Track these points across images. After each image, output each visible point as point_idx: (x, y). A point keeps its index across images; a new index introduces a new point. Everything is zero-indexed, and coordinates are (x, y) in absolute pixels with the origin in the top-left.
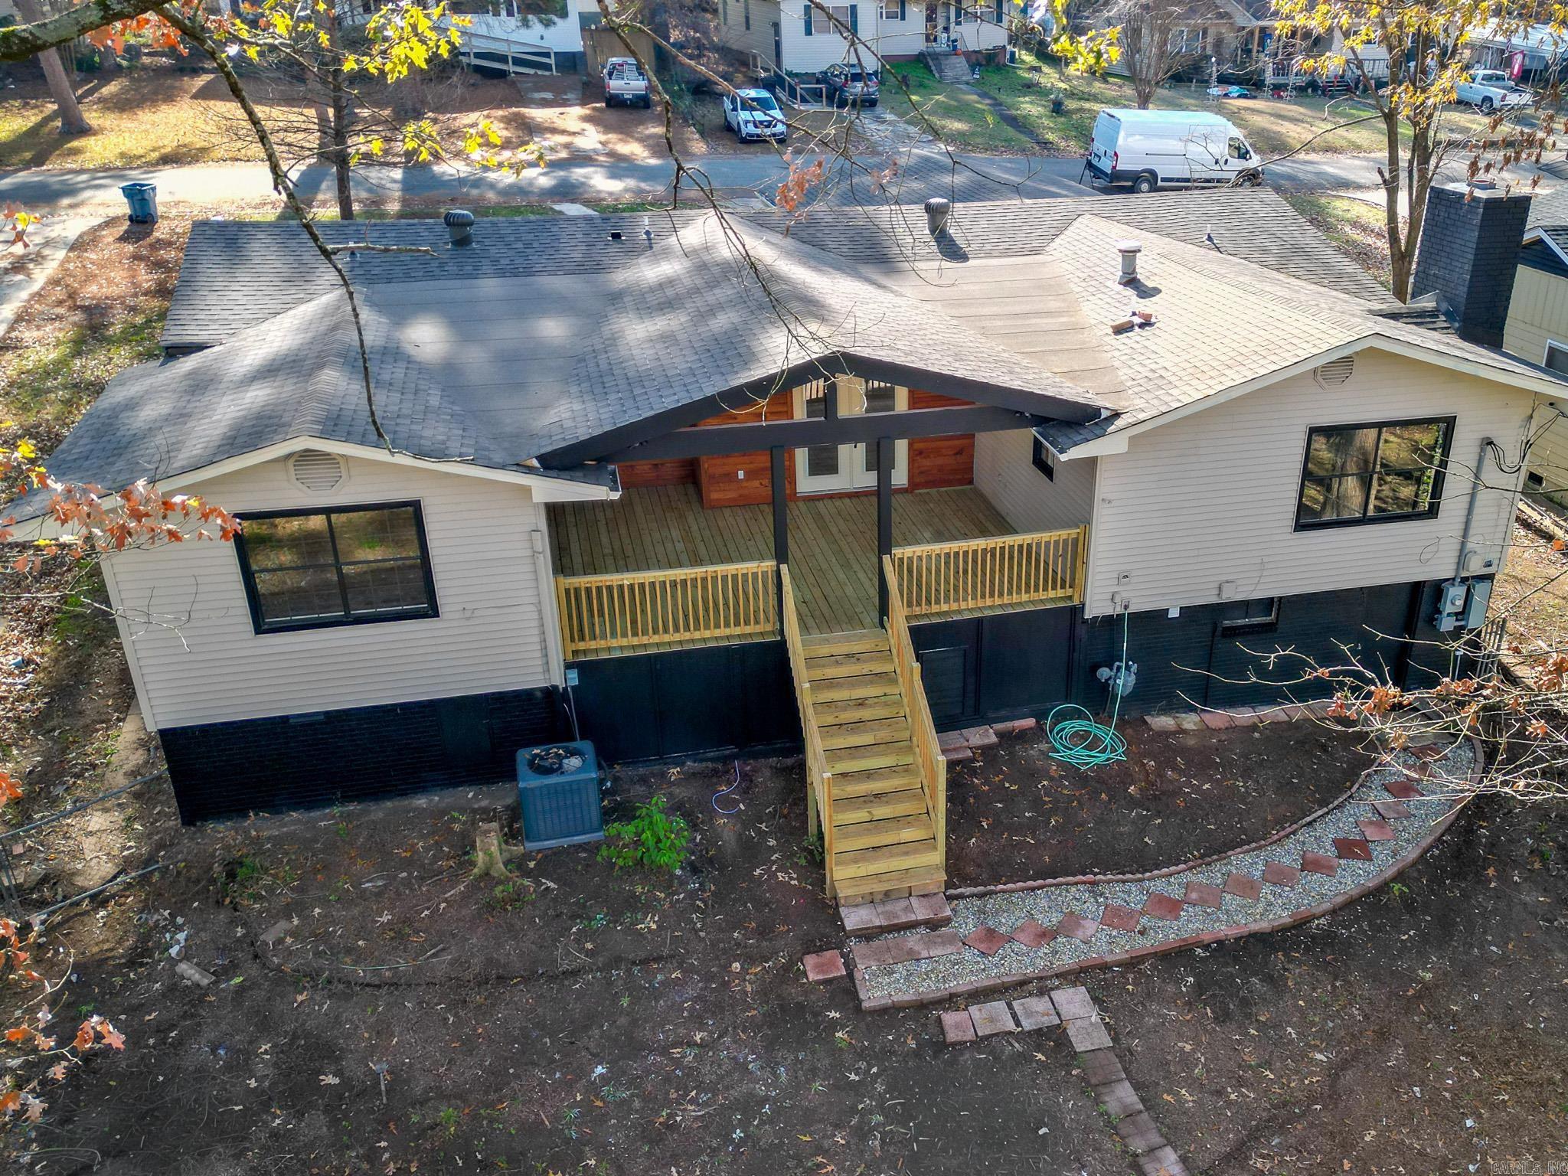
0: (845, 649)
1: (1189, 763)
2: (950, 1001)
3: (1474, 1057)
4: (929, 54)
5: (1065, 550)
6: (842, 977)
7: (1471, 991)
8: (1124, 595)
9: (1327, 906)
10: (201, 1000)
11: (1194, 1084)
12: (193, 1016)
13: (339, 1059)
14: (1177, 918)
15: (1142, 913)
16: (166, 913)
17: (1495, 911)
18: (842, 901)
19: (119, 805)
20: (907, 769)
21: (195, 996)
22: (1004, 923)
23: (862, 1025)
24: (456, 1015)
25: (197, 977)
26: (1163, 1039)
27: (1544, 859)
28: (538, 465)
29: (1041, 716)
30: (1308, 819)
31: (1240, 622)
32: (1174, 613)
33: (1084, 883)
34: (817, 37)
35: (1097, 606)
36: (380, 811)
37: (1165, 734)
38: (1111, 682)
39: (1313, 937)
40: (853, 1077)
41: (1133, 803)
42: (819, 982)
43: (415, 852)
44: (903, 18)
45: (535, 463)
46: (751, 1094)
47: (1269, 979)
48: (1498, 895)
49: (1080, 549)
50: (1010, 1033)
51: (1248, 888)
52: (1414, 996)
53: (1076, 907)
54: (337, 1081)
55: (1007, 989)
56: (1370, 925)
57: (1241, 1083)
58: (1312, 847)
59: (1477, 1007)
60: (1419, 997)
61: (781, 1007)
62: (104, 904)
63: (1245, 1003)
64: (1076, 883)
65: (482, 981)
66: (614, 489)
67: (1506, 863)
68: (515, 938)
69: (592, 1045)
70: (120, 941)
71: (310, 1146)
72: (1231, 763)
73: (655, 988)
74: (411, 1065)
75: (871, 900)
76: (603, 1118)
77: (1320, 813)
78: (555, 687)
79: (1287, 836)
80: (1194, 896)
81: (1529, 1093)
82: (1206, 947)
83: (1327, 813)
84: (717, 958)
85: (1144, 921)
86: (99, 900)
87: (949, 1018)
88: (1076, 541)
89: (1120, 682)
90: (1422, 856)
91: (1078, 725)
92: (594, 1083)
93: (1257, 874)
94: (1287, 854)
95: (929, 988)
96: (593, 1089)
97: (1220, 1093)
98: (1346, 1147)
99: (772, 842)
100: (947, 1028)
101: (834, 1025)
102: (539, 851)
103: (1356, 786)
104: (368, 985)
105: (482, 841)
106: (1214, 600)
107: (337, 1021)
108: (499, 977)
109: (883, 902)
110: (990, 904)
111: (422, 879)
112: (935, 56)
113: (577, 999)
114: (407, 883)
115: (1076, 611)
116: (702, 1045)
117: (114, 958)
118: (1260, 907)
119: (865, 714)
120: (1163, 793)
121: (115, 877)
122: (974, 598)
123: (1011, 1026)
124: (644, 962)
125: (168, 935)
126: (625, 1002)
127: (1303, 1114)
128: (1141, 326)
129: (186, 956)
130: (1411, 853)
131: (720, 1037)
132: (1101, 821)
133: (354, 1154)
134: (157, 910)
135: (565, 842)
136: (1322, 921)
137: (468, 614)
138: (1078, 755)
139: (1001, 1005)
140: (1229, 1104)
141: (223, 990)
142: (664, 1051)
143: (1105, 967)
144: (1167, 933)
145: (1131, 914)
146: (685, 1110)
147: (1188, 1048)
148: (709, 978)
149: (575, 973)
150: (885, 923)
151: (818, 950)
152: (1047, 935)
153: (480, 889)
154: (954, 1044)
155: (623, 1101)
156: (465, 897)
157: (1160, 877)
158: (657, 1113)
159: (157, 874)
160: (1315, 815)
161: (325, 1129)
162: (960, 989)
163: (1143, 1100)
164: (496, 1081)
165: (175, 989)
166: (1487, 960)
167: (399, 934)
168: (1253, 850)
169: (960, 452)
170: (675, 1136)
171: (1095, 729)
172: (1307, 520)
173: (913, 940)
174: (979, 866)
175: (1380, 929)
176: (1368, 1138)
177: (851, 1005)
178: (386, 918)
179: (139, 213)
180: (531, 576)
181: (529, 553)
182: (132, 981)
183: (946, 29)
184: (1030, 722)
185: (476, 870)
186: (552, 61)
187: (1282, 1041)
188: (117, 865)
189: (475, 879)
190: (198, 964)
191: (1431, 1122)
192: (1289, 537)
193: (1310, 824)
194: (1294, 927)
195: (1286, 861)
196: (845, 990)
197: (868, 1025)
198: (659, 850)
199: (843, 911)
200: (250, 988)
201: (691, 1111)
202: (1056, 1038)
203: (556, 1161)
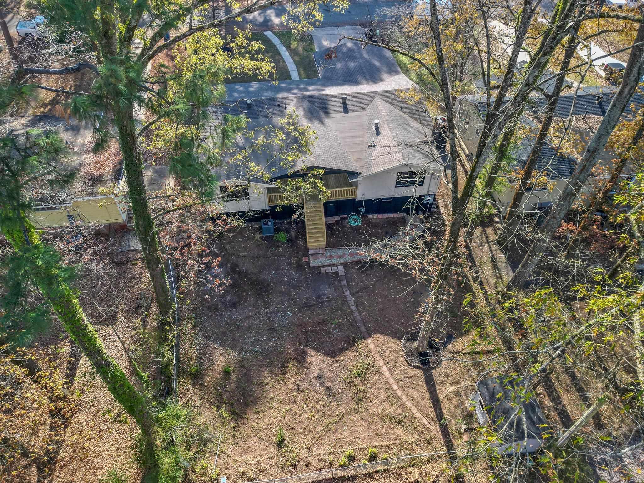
0: (314, 206)
2: (323, 267)
5: (353, 190)
6: (308, 261)
8: (363, 197)
11: (355, 282)
13: (238, 267)
15: (355, 255)
18: (309, 249)
22: (334, 254)
23: (310, 269)
24: (254, 262)
26: (352, 275)
29: (349, 215)
31: (386, 200)
32: (373, 200)
35: (358, 199)
40: (307, 276)
42: (304, 262)
46: (293, 277)
49: (355, 190)
53: (345, 252)
54: (239, 270)
55: (331, 265)
57: (361, 282)
61: (299, 265)
65: (257, 257)
68: (261, 251)
69: (272, 268)
73: (281, 260)
74: (248, 269)
75: (314, 249)
76: (274, 279)
78: (267, 210)
84: (290, 256)
87: (322, 269)
89: (362, 210)
91: (354, 217)
92: (272, 274)
95: (320, 264)
97: (358, 283)
98: (373, 293)
99: (300, 237)
101: (306, 268)
102: (264, 236)
104: (241, 256)
105: (257, 234)
107: (238, 261)
108: (259, 257)
110: (332, 251)
111: (248, 239)
113: (270, 261)
115: (355, 200)
116: (287, 270)
119: (316, 218)
122: (337, 197)
123: (331, 271)
124: (280, 256)
126: (277, 262)
127: (369, 287)
131: (290, 269)
135: (268, 235)
138: (353, 223)
139: (330, 268)
140: (359, 285)
142: (282, 270)
143: (347, 263)
144: (358, 258)
147: (356, 276)
148: (289, 259)
149: (270, 257)
150: (315, 253)
151: (305, 257)
152: (339, 257)
153: (256, 242)
154: (322, 273)
155: (276, 277)
156: (254, 243)
158: (281, 279)
161: (238, 276)
162: (325, 265)
163: (347, 283)
164: (259, 272)
167: (245, 248)
170: (283, 282)
171: (357, 218)
172: (398, 186)
173: (319, 256)
174: (332, 243)
176: (377, 292)
177: (309, 266)
178: (243, 246)
184: (346, 216)
189: (256, 240)
192: (394, 188)
196: (308, 263)
198: (283, 239)
199: (309, 251)
201: (285, 279)
202: (337, 273)
203: (268, 284)
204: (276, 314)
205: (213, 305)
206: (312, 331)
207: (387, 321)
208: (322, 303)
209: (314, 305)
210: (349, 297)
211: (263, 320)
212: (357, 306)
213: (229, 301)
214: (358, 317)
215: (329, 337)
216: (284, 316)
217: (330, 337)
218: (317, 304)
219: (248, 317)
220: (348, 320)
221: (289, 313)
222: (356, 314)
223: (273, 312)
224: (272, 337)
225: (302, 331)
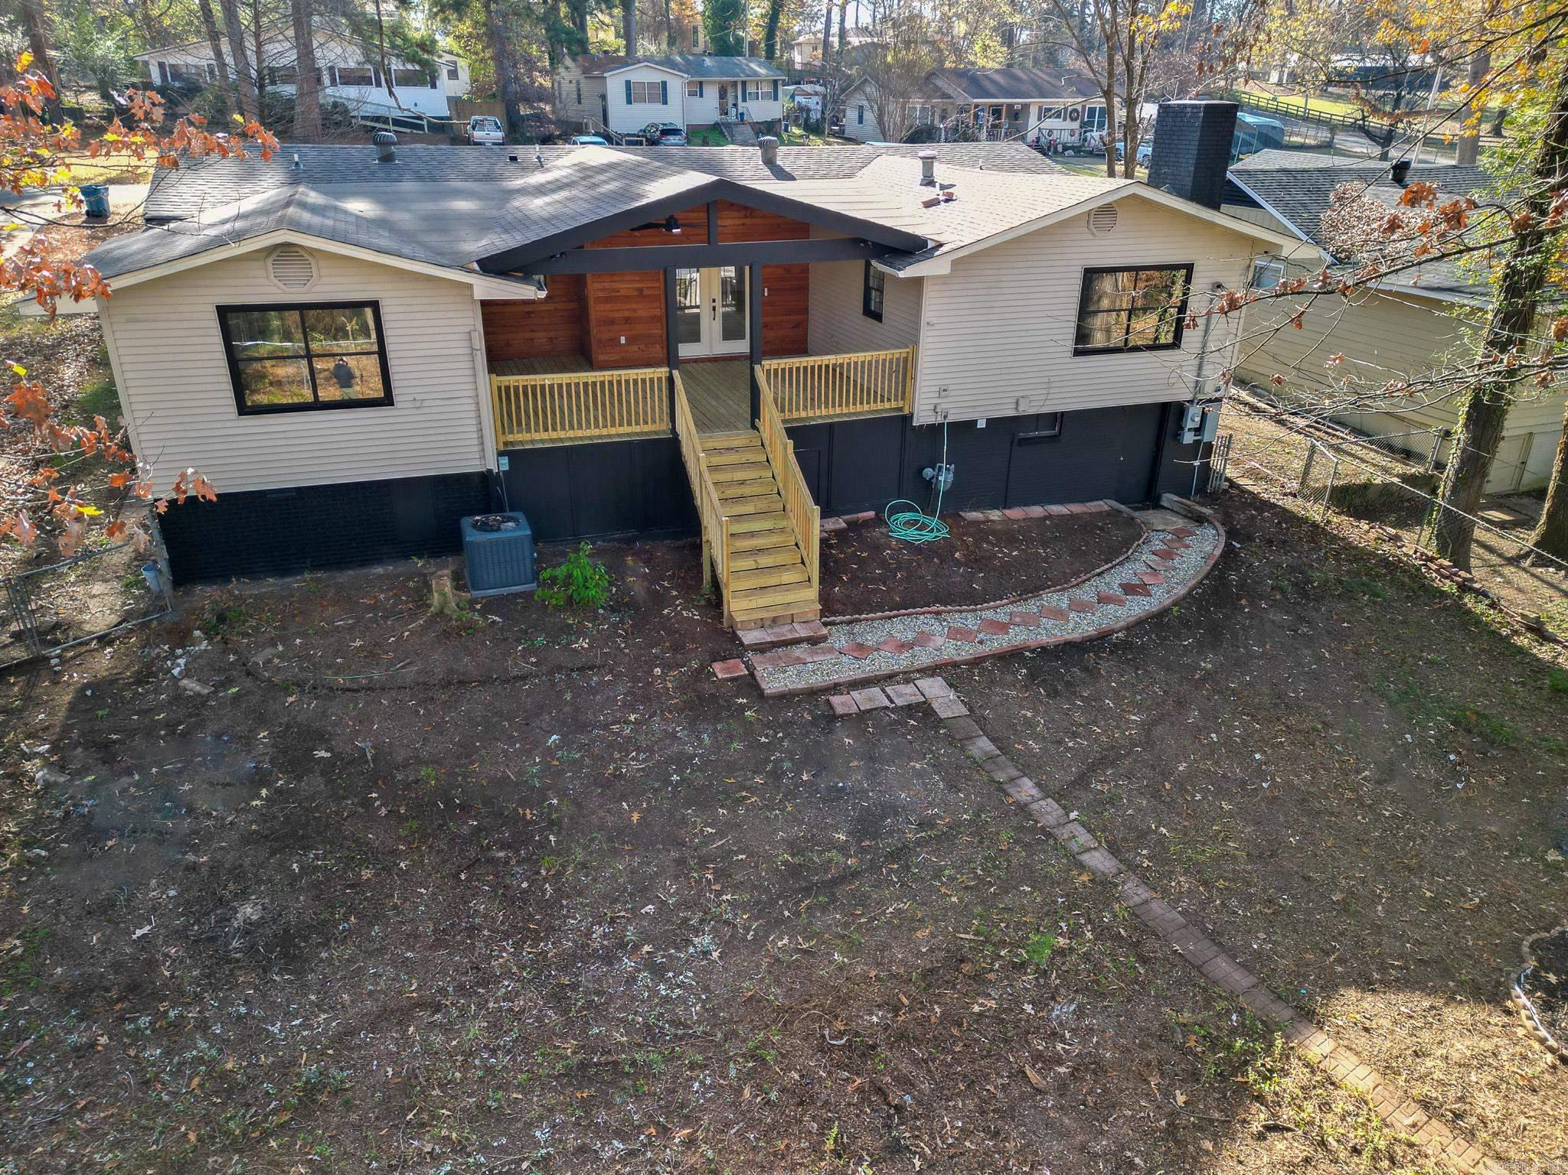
0: (725, 445)
1: (999, 540)
2: (836, 688)
3: (1253, 716)
4: (723, 124)
5: (898, 365)
6: (745, 676)
7: (1243, 675)
8: (944, 406)
9: (1122, 624)
10: (204, 704)
11: (1036, 737)
12: (198, 715)
13: (327, 741)
14: (1007, 633)
15: (979, 631)
16: (166, 647)
17: (1251, 627)
18: (739, 626)
19: (117, 577)
20: (782, 530)
21: (199, 701)
22: (870, 639)
23: (766, 706)
24: (425, 709)
25: (198, 688)
26: (1008, 709)
27: (1283, 592)
28: (478, 268)
29: (879, 510)
30: (1098, 571)
31: (1032, 434)
32: (982, 424)
33: (930, 612)
34: (634, 106)
35: (923, 416)
36: (345, 577)
37: (976, 523)
38: (934, 481)
39: (1115, 645)
40: (763, 739)
41: (958, 563)
42: (727, 680)
43: (378, 601)
44: (701, 96)
45: (476, 266)
46: (682, 753)
47: (1085, 669)
48: (1250, 615)
49: (910, 364)
50: (887, 708)
51: (1059, 614)
52: (1199, 679)
53: (926, 629)
54: (329, 755)
55: (879, 681)
56: (1157, 635)
57: (1075, 735)
58: (1103, 588)
59: (1248, 684)
60: (1203, 679)
61: (699, 698)
62: (110, 643)
63: (1068, 684)
64: (924, 613)
65: (446, 684)
66: (540, 289)
67: (1254, 597)
68: (471, 654)
69: (544, 726)
70: (127, 668)
71: (312, 798)
72: (1032, 539)
73: (591, 687)
74: (391, 743)
75: (761, 624)
76: (560, 773)
77: (1106, 567)
78: (490, 471)
79: (1084, 582)
80: (1017, 620)
81: (1299, 737)
82: (1033, 651)
83: (1112, 568)
84: (641, 667)
85: (981, 636)
86: (105, 640)
87: (836, 700)
88: (906, 360)
89: (941, 478)
90: (1189, 593)
91: (909, 516)
92: (549, 748)
93: (1064, 606)
94: (1086, 593)
95: (816, 680)
96: (550, 752)
97: (1060, 742)
98: (1166, 775)
99: (675, 593)
100: (835, 706)
101: (742, 708)
102: (483, 598)
103: (1131, 551)
104: (348, 690)
105: (437, 583)
106: (1012, 413)
107: (324, 715)
108: (459, 682)
109: (771, 627)
110: (857, 628)
111: (386, 618)
112: (728, 125)
113: (527, 696)
114: (374, 620)
115: (907, 419)
116: (637, 722)
117: (123, 679)
118: (1071, 625)
119: (746, 490)
120: (983, 558)
121: (120, 623)
122: (827, 407)
123: (887, 703)
124: (581, 669)
125: (169, 663)
126: (568, 696)
127: (1128, 754)
128: (947, 201)
129: (187, 673)
130: (1181, 591)
131: (650, 717)
132: (936, 575)
133: (350, 802)
134: (158, 646)
135: (505, 591)
136: (1120, 634)
137: (418, 404)
138: (911, 534)
139: (877, 690)
140: (1069, 749)
141: (222, 697)
142: (606, 727)
143: (955, 665)
144: (999, 643)
145: (970, 632)
146: (629, 765)
147: (1029, 714)
148: (635, 680)
149: (523, 678)
150: (775, 639)
151: (724, 659)
152: (903, 646)
153: (437, 623)
154: (842, 716)
155: (575, 761)
156: (424, 628)
157: (988, 609)
158: (606, 767)
159: (155, 622)
160: (1102, 569)
161: (322, 786)
162: (841, 680)
163: (999, 748)
164: (467, 751)
165: (178, 697)
166: (1251, 656)
167: (371, 655)
168: (1059, 591)
169: (797, 326)
170: (622, 782)
171: (922, 518)
172: (1083, 345)
173: (798, 651)
174: (844, 604)
175: (1165, 638)
176: (1181, 768)
177: (755, 693)
178: (358, 643)
179: (95, 209)
180: (469, 372)
181: (468, 351)
182: (141, 694)
183: (735, 105)
184: (871, 514)
185: (432, 609)
186: (425, 123)
187: (1102, 709)
188: (119, 616)
189: (432, 616)
190: (199, 680)
191: (1228, 757)
192: (1070, 360)
193: (1099, 574)
194: (1098, 639)
195: (1085, 598)
196: (750, 684)
197: (770, 706)
198: (587, 588)
199: (740, 633)
200: (245, 695)
201: (633, 765)
202: (923, 710)
203: (524, 802)
204: (609, 959)
205: (117, 967)
206: (901, 1038)
207: (1344, 908)
208: (901, 854)
209: (856, 874)
210: (1048, 811)
211: (518, 1016)
212: (1114, 850)
213: (249, 930)
214: (1155, 906)
215: (1038, 1057)
216: (671, 963)
217: (1048, 1061)
218: (874, 868)
219: (399, 1014)
220: (1101, 933)
221: (704, 941)
222: (1134, 891)
223: (582, 954)
224: (606, 1133)
225: (823, 1049)
